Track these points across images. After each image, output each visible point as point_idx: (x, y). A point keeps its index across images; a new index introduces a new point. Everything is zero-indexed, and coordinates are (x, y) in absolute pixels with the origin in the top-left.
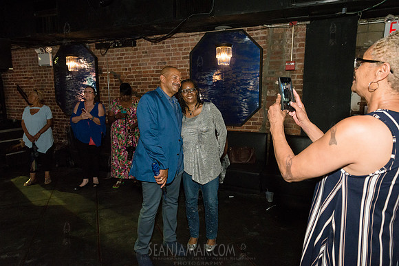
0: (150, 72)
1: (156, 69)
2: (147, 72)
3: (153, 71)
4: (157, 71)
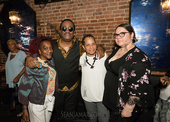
2: (82, 22)
3: (88, 21)
4: (92, 21)
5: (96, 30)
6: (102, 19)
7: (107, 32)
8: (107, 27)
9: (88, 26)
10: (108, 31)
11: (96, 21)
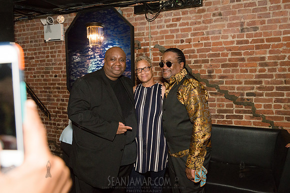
0: (226, 43)
1: (236, 39)
2: (220, 43)
3: (232, 42)
4: (238, 42)
5: (246, 57)
6: (258, 38)
7: (267, 60)
8: (268, 52)
9: (231, 50)
10: (270, 58)
11: (247, 42)
